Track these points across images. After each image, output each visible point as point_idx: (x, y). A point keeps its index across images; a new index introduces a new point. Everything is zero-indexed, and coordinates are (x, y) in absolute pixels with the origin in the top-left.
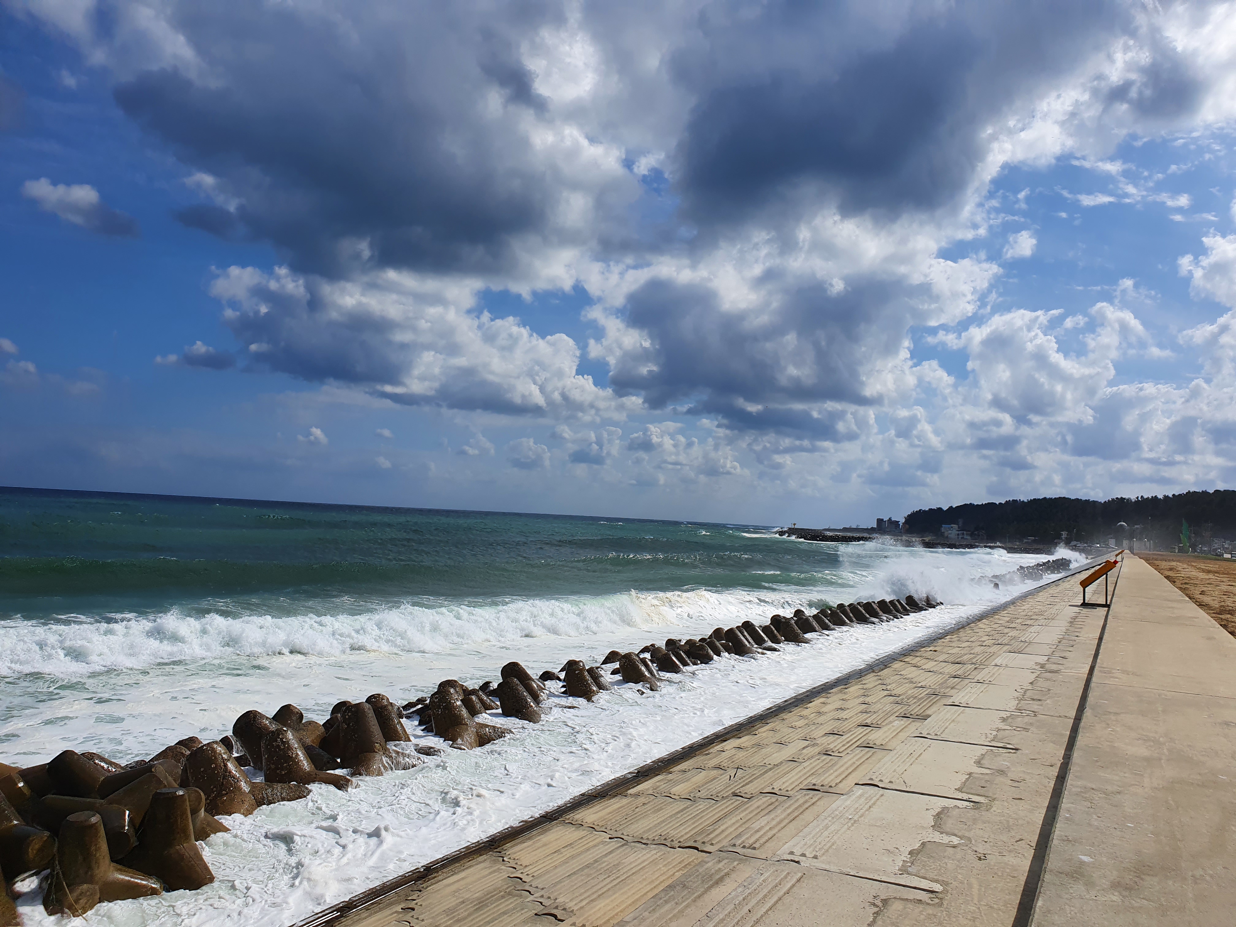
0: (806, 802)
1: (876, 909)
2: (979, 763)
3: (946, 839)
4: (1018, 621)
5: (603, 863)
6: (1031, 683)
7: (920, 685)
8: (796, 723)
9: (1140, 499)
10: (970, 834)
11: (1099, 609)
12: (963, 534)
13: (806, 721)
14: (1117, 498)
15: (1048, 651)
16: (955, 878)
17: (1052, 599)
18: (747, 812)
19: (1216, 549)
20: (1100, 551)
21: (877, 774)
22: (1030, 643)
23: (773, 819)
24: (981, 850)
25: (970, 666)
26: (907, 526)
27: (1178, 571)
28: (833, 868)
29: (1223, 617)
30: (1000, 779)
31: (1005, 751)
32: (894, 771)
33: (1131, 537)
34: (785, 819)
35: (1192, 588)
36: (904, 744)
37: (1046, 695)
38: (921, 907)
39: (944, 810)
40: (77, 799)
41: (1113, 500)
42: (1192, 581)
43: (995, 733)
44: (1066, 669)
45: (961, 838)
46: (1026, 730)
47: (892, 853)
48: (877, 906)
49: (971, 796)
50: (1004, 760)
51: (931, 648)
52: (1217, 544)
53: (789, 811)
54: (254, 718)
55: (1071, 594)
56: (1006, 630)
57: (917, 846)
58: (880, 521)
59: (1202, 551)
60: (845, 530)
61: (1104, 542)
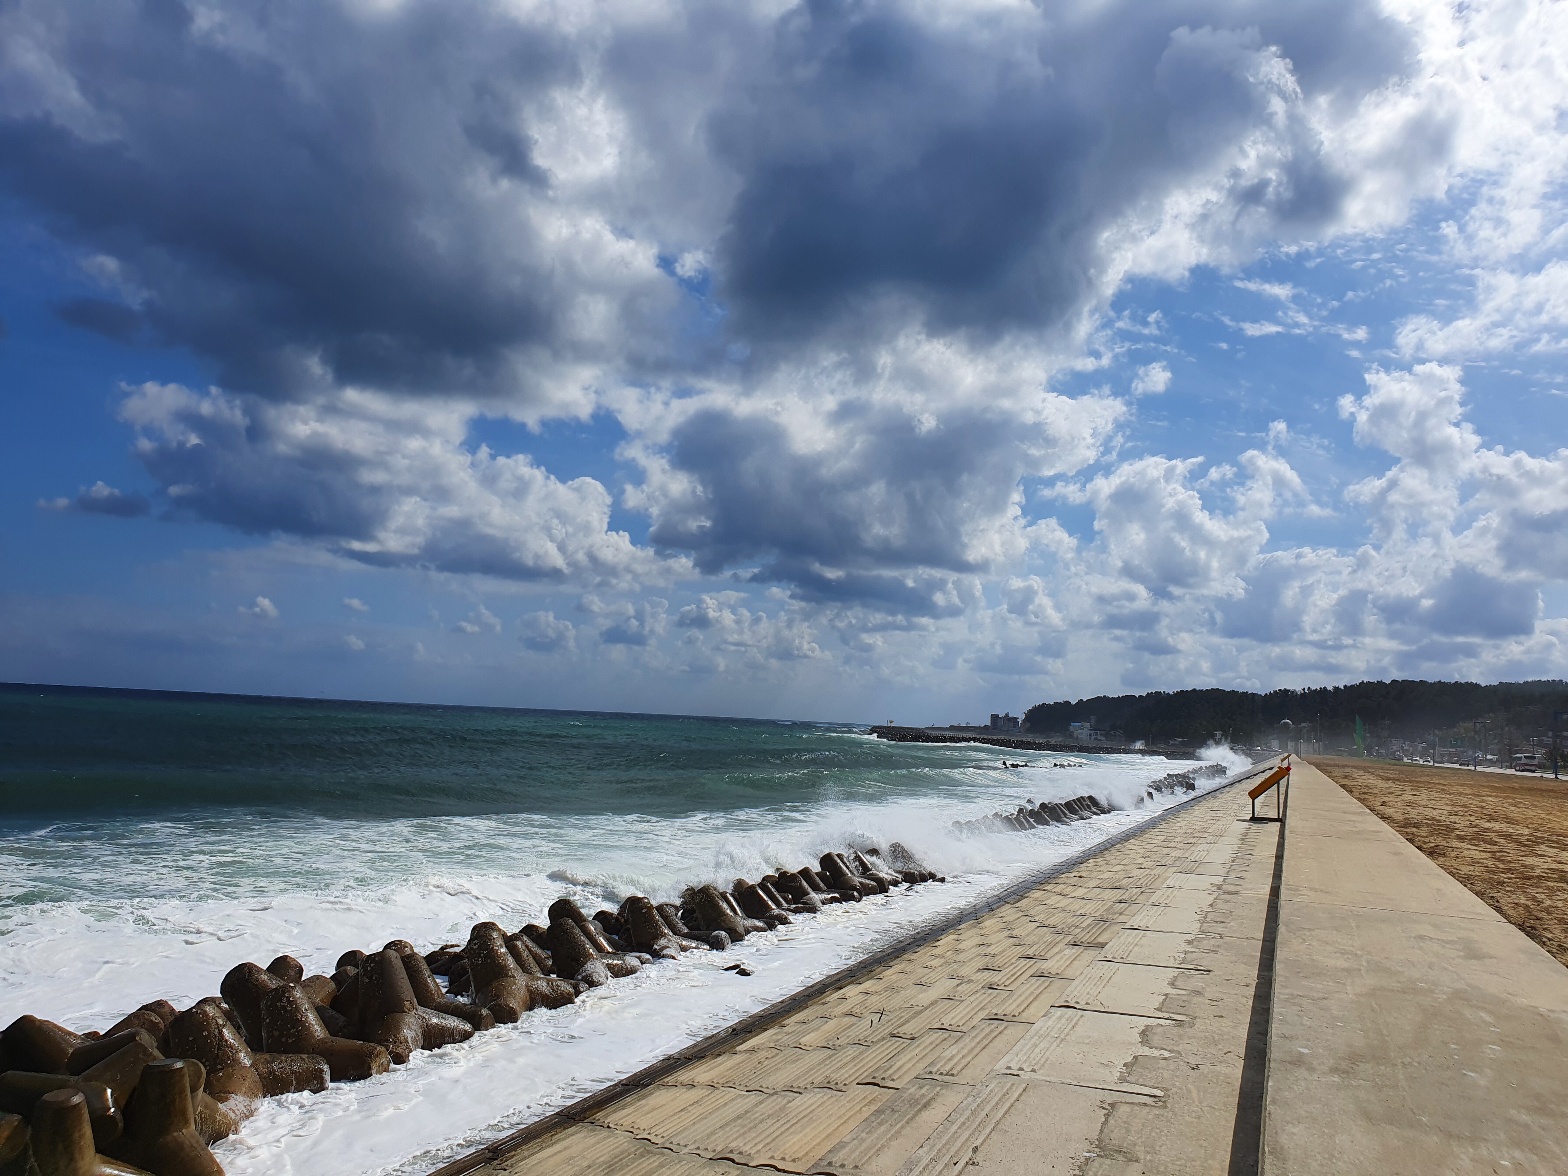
0: (992, 1031)
1: (1106, 1112)
2: (1172, 984)
3: (1156, 1053)
4: (1176, 840)
5: (756, 1113)
6: (1211, 905)
7: (1078, 913)
8: (931, 963)
9: (1306, 691)
10: (1180, 1048)
11: (1271, 824)
12: (1096, 734)
13: (943, 960)
14: (1280, 690)
15: (1223, 872)
16: (1174, 1085)
17: (1213, 814)
18: (921, 1047)
19: (1395, 752)
20: (1261, 755)
21: (1072, 996)
22: (1201, 863)
23: (963, 1048)
24: (1193, 1061)
25: (1135, 891)
26: (1028, 725)
27: (1354, 778)
28: (1052, 1079)
29: (1408, 830)
30: (1196, 999)
31: (1197, 972)
32: (1088, 994)
33: (1296, 738)
34: (975, 1047)
35: (1371, 798)
36: (1090, 968)
37: (1228, 917)
38: (1147, 1109)
39: (1148, 1028)
40: (43, 1075)
41: (1275, 692)
42: (1371, 791)
43: (1183, 956)
44: (1245, 890)
45: (1171, 1051)
46: (1216, 952)
47: (1107, 1065)
48: (1106, 1109)
49: (1172, 1015)
50: (1197, 981)
51: (1074, 874)
52: (1395, 745)
53: (978, 1039)
54: (250, 972)
55: (1235, 806)
56: (1165, 851)
57: (1130, 1059)
58: (994, 718)
59: (1379, 755)
60: (952, 728)
61: (1266, 744)
